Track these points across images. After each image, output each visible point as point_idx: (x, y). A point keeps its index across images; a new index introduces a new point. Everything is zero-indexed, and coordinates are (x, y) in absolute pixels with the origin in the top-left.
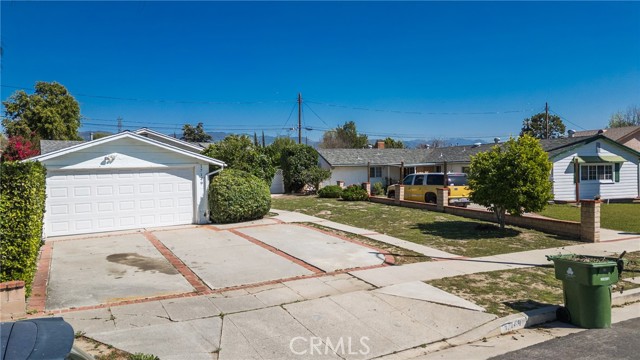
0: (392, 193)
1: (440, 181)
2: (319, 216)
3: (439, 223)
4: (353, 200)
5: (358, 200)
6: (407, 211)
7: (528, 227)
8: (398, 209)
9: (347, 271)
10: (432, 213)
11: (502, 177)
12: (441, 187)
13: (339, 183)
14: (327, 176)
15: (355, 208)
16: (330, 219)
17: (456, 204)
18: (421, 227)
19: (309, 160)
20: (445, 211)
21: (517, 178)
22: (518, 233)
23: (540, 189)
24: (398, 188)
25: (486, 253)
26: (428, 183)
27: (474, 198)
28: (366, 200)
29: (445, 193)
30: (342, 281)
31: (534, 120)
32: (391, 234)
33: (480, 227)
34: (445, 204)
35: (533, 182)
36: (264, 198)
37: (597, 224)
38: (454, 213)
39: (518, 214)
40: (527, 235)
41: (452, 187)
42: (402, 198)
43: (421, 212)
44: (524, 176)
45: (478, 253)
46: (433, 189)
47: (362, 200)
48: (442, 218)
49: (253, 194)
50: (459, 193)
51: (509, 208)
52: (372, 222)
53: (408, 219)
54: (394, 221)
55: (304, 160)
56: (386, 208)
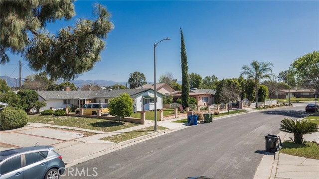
0: (78, 112)
1: (98, 106)
2: (49, 124)
3: (99, 123)
4: (60, 116)
5: (62, 115)
6: (85, 119)
7: (127, 121)
8: (82, 118)
9: (73, 140)
10: (95, 119)
11: (119, 107)
12: (98, 109)
13: (51, 108)
14: (44, 105)
15: (63, 119)
16: (55, 124)
17: (104, 115)
18: (92, 124)
19: (34, 97)
20: (100, 118)
21: (123, 107)
22: (123, 124)
23: (129, 110)
24: (81, 110)
25: (114, 130)
26: (93, 108)
27: (111, 113)
28: (66, 115)
29: (100, 111)
30: (73, 142)
31: (134, 74)
32: (82, 128)
33: (112, 123)
34: (100, 115)
35: (127, 108)
36: (26, 118)
37: (144, 119)
38: (103, 118)
39: (123, 117)
40: (126, 124)
41: (102, 109)
42: (82, 114)
43: (91, 119)
44: (125, 106)
45: (112, 131)
46: (95, 110)
47: (64, 115)
48: (99, 121)
49: (21, 117)
50: (105, 111)
51: (121, 116)
52: (73, 124)
53: (87, 122)
54: (82, 123)
55: (31, 98)
56: (76, 118)
